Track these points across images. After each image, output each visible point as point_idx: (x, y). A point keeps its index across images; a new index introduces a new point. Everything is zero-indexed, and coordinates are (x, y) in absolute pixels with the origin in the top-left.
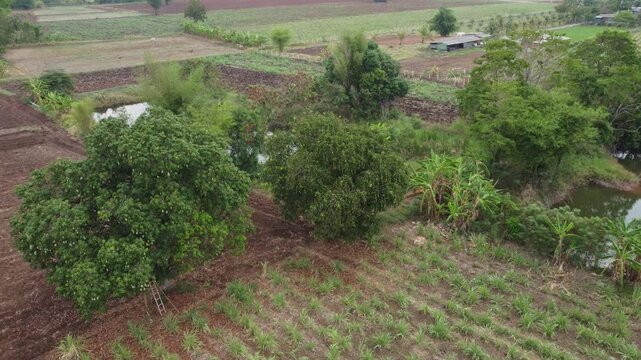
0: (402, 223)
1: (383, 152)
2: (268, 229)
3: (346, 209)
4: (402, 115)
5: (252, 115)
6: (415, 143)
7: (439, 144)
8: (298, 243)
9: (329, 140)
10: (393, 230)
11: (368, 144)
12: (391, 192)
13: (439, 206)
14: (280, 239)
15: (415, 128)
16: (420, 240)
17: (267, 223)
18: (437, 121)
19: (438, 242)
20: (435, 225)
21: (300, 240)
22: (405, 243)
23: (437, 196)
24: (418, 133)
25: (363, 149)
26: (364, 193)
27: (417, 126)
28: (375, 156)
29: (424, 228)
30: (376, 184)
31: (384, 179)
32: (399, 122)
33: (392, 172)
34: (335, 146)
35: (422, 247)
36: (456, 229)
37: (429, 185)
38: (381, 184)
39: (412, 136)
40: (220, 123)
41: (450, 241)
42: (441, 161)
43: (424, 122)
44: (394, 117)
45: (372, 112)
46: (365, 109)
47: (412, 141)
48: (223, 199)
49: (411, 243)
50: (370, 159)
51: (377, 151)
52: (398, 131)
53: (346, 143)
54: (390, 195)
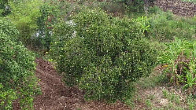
0: (153, 87)
1: (136, 39)
2: (57, 90)
3: (106, 81)
4: (160, 11)
5: (53, 9)
6: (167, 30)
7: (184, 31)
8: (76, 101)
9: (95, 29)
10: (145, 93)
11: (125, 32)
12: (140, 69)
13: (180, 77)
14: (64, 98)
15: (168, 20)
16: (164, 102)
17: (57, 85)
18: (184, 15)
19: (178, 104)
20: (176, 90)
21: (78, 99)
22: (152, 104)
23: (178, 69)
24: (170, 23)
25: (121, 36)
26: (119, 69)
27: (169, 18)
28: (130, 41)
29: (168, 93)
30: (129, 62)
31: (135, 58)
32: (157, 15)
33: (142, 53)
34: (99, 34)
35: (165, 107)
36: (191, 94)
37: (172, 62)
38: (133, 63)
39: (165, 25)
40: (31, 15)
41: (186, 103)
42: (182, 44)
43: (174, 16)
44: (154, 12)
45: (140, 8)
46: (135, 6)
47: (165, 28)
48: (10, 72)
49: (158, 104)
50: (126, 43)
51: (132, 38)
52: (155, 21)
53: (108, 32)
54: (139, 71)
